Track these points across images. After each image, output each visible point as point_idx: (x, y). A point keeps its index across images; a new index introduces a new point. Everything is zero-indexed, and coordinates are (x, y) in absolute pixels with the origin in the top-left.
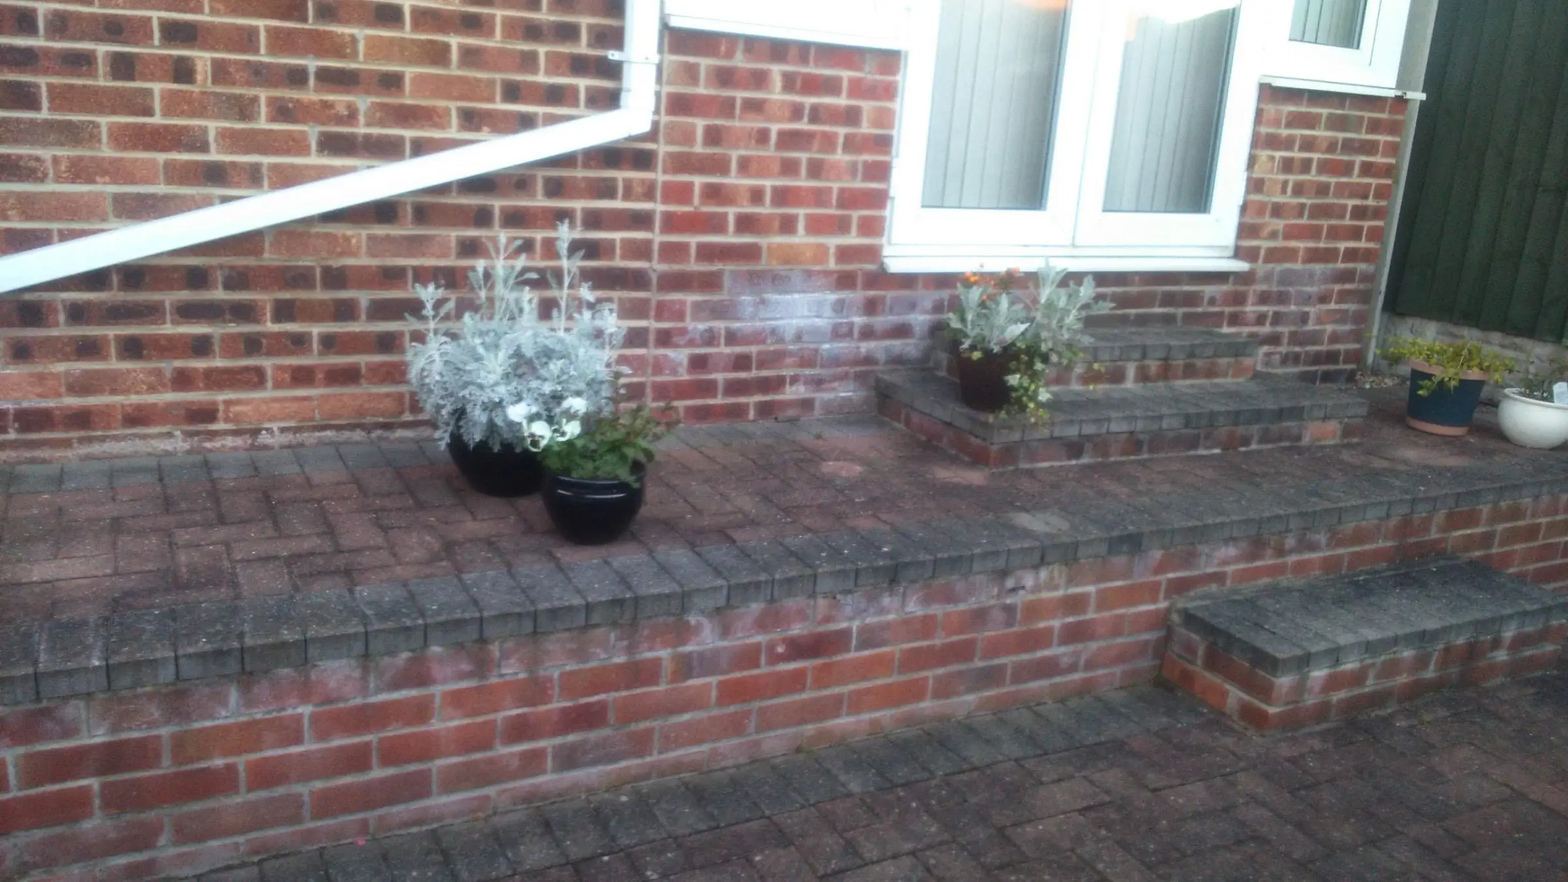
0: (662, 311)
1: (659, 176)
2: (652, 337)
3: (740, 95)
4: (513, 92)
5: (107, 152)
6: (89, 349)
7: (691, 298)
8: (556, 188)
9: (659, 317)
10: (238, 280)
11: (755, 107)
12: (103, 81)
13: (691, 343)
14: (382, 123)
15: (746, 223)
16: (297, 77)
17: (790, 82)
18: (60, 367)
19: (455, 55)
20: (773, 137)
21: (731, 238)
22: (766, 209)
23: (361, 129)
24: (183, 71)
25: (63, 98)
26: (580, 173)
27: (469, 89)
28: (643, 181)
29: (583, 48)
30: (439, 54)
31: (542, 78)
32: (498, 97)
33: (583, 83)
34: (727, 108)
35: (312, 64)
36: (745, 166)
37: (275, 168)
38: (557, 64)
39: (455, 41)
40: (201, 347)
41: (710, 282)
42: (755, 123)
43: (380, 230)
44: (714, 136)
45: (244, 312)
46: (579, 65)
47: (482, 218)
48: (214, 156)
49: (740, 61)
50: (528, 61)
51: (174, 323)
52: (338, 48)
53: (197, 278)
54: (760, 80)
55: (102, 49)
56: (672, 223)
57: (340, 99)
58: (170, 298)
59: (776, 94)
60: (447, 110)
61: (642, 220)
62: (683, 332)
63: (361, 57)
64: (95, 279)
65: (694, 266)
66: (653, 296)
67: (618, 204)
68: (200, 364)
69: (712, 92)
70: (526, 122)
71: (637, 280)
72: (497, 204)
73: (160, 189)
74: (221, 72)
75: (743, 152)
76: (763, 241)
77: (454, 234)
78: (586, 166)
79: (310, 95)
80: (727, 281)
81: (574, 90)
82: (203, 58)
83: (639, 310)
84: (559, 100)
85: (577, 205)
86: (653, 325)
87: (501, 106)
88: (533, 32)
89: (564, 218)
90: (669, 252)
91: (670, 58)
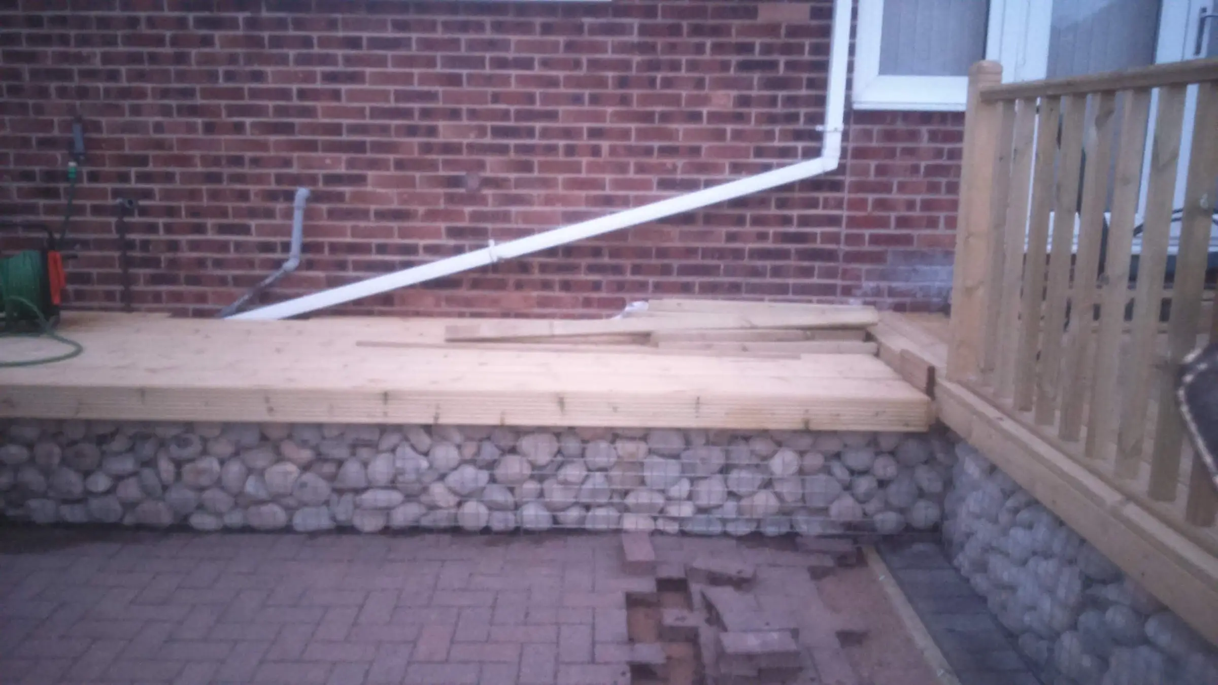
0: (845, 274)
1: (846, 195)
2: (839, 290)
3: (900, 145)
4: (759, 152)
5: (560, 191)
6: (546, 285)
7: (865, 267)
8: (782, 204)
9: (843, 278)
10: (615, 253)
11: (910, 152)
12: (561, 158)
13: (865, 294)
14: (689, 172)
15: (902, 222)
16: (648, 151)
17: (933, 136)
18: (535, 294)
19: (729, 134)
20: (922, 170)
21: (892, 231)
22: (917, 213)
23: (679, 176)
24: (595, 151)
25: (544, 167)
26: (797, 195)
27: (736, 152)
28: (835, 199)
29: (801, 125)
30: (720, 135)
31: (777, 143)
32: (752, 155)
33: (800, 145)
34: (891, 153)
35: (656, 144)
36: (902, 187)
37: (636, 197)
38: (784, 135)
39: (729, 128)
40: (596, 286)
41: (877, 258)
42: (910, 162)
43: (686, 228)
44: (881, 170)
45: (617, 270)
46: (798, 135)
47: (740, 221)
48: (608, 192)
49: (900, 126)
50: (770, 135)
51: (586, 274)
52: (670, 135)
53: (596, 252)
54: (913, 136)
55: (562, 143)
56: (853, 222)
57: (669, 161)
58: (584, 262)
59: (924, 143)
60: (724, 164)
61: (834, 221)
62: (859, 287)
63: (680, 139)
64: (551, 252)
65: (866, 247)
66: (841, 265)
67: (819, 211)
68: (595, 295)
69: (882, 145)
70: (767, 168)
71: (830, 256)
72: (749, 213)
73: (583, 208)
74: (613, 151)
75: (901, 179)
76: (915, 233)
77: (723, 230)
78: (801, 191)
79: (654, 160)
80: (889, 258)
81: (795, 149)
82: (605, 145)
83: (831, 274)
84: (786, 155)
85: (795, 213)
86: (839, 282)
87: (752, 160)
88: (772, 119)
89: (787, 221)
90: (851, 239)
91: (854, 127)
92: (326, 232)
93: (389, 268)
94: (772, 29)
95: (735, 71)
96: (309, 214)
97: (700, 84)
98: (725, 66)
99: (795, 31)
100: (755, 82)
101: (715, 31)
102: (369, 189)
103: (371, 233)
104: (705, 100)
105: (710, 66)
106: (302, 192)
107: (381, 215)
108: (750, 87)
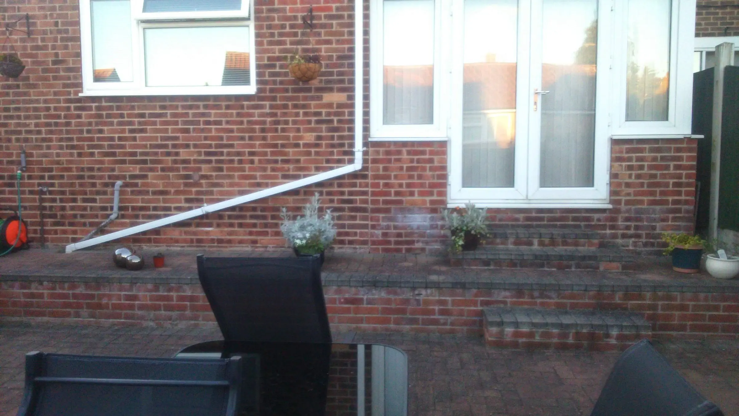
1: (369, 181)
2: (370, 226)
3: (393, 157)
4: (328, 161)
5: (237, 180)
6: (231, 225)
7: (381, 215)
8: (340, 185)
9: (372, 220)
10: (264, 209)
11: (398, 160)
12: (236, 165)
13: (382, 229)
14: (296, 171)
15: (397, 193)
16: (276, 162)
17: (409, 153)
18: (226, 229)
19: (313, 153)
20: (405, 168)
21: (393, 198)
22: (404, 189)
23: (291, 173)
24: (252, 162)
25: (229, 169)
26: (346, 181)
27: (317, 161)
28: (364, 182)
29: (346, 149)
30: (309, 154)
31: (336, 157)
32: (324, 163)
33: (346, 158)
34: (389, 161)
35: (280, 158)
36: (396, 177)
37: (271, 183)
38: (339, 153)
39: (313, 150)
40: (254, 225)
41: (387, 211)
42: (398, 165)
43: (296, 197)
44: (385, 169)
45: (264, 217)
46: (346, 153)
47: (321, 193)
48: (258, 181)
49: (392, 148)
50: (332, 153)
51: (249, 219)
52: (285, 154)
53: (254, 209)
54: (399, 153)
55: (236, 158)
56: (374, 194)
57: (286, 166)
58: (249, 214)
59: (405, 156)
60: (311, 167)
61: (365, 193)
62: (379, 225)
63: (291, 156)
64: (233, 209)
65: (381, 206)
66: (369, 215)
67: (357, 189)
68: (254, 230)
69: (385, 157)
70: (332, 168)
71: (364, 210)
72: (324, 190)
73: (248, 188)
74: (260, 161)
75: (395, 173)
76: (404, 199)
78: (348, 179)
79: (279, 165)
80: (393, 211)
81: (344, 159)
82: (256, 159)
83: (365, 218)
84: (340, 162)
85: (346, 190)
86: (370, 223)
87: (325, 165)
88: (333, 146)
89: (342, 193)
90: (374, 202)
91: (371, 149)
92: (130, 201)
93: (158, 217)
94: (330, 105)
95: (314, 124)
96: (122, 193)
97: (298, 130)
98: (309, 122)
99: (340, 106)
100: (324, 130)
101: (304, 107)
102: (149, 181)
103: (150, 201)
104: (301, 138)
105: (302, 122)
106: (119, 183)
107: (154, 193)
108: (321, 132)
